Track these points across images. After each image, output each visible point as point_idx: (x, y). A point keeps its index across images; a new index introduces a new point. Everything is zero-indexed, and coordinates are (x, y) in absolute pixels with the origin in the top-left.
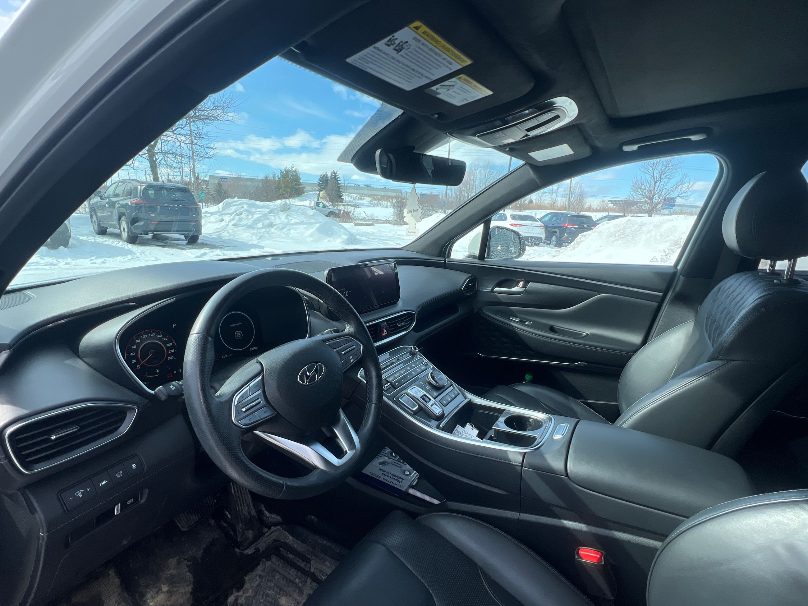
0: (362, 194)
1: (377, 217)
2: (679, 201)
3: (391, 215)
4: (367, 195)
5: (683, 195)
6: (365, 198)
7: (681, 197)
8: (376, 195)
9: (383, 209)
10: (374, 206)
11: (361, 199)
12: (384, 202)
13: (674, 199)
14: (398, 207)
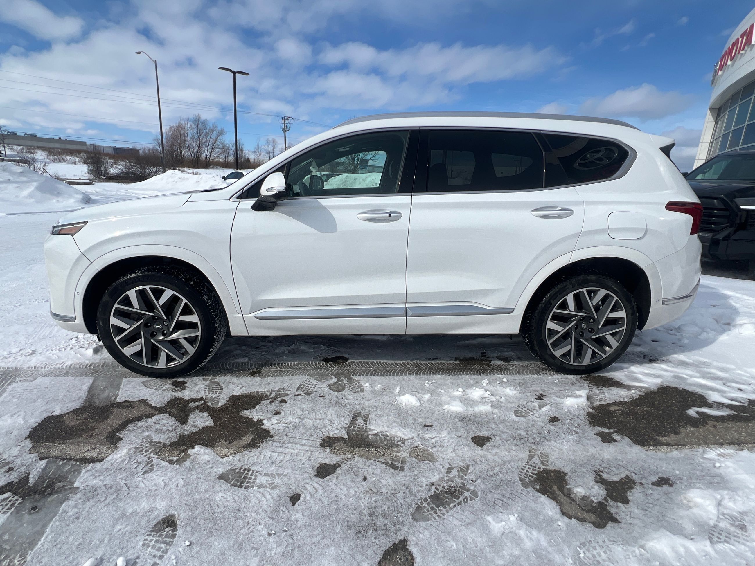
0: (30, 146)
1: (64, 176)
2: (371, 163)
3: (83, 173)
4: (39, 148)
5: (373, 158)
6: (36, 151)
7: (372, 160)
8: (54, 148)
9: (70, 166)
10: (54, 162)
11: (31, 153)
12: (68, 157)
13: (367, 161)
14: (93, 163)
